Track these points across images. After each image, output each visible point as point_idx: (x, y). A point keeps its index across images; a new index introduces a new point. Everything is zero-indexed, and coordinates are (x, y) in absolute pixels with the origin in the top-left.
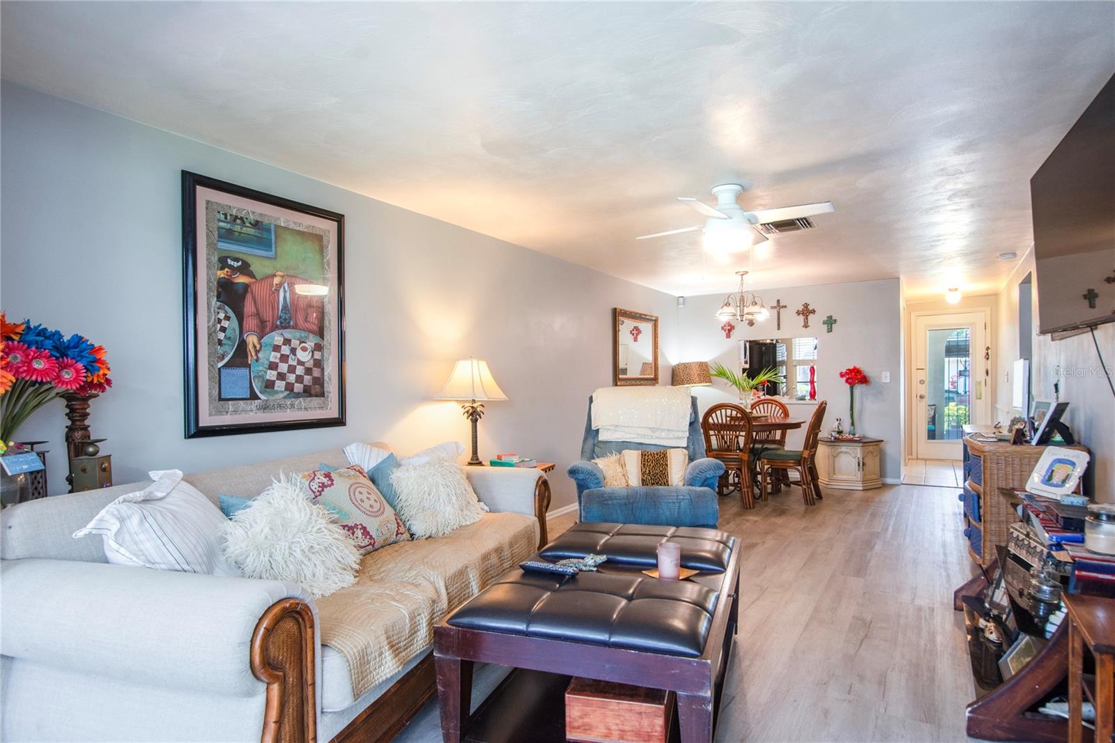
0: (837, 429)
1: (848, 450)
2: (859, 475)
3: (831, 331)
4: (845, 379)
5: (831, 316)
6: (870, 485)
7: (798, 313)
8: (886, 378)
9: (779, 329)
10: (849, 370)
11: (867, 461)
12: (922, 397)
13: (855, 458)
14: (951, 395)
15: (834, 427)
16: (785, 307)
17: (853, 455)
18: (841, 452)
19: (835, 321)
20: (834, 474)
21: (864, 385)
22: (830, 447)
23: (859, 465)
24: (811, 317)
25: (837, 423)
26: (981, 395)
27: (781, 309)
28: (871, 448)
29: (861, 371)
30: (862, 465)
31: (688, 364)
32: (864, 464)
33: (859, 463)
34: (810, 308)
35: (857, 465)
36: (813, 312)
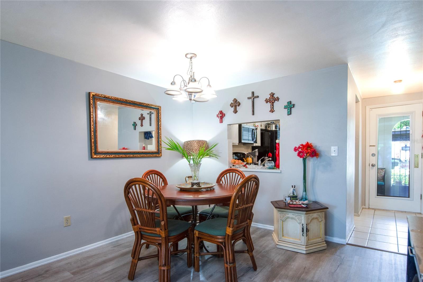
0: (292, 194)
1: (294, 216)
2: (303, 240)
3: (291, 114)
4: (297, 152)
5: (290, 102)
6: (313, 248)
7: (267, 101)
8: (334, 151)
9: (253, 114)
10: (302, 145)
11: (310, 227)
12: (373, 166)
13: (300, 223)
14: (396, 161)
15: (290, 192)
16: (258, 97)
17: (299, 221)
18: (288, 218)
19: (294, 105)
20: (283, 236)
21: (315, 158)
22: (279, 212)
23: (303, 231)
24: (276, 103)
25: (292, 189)
26: (418, 164)
27: (255, 99)
28: (315, 215)
29: (312, 146)
30: (306, 230)
31: (189, 141)
32: (307, 230)
33: (303, 229)
34: (275, 96)
35: (301, 230)
36: (278, 99)
